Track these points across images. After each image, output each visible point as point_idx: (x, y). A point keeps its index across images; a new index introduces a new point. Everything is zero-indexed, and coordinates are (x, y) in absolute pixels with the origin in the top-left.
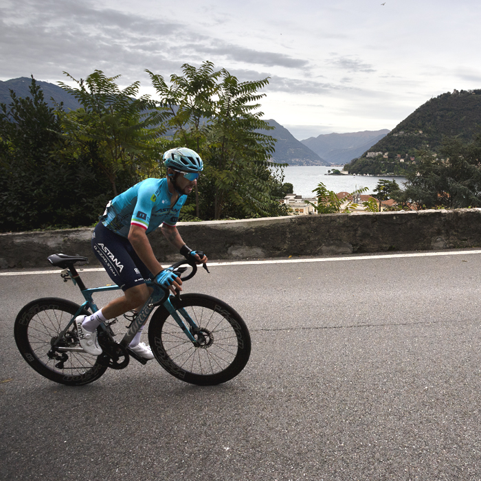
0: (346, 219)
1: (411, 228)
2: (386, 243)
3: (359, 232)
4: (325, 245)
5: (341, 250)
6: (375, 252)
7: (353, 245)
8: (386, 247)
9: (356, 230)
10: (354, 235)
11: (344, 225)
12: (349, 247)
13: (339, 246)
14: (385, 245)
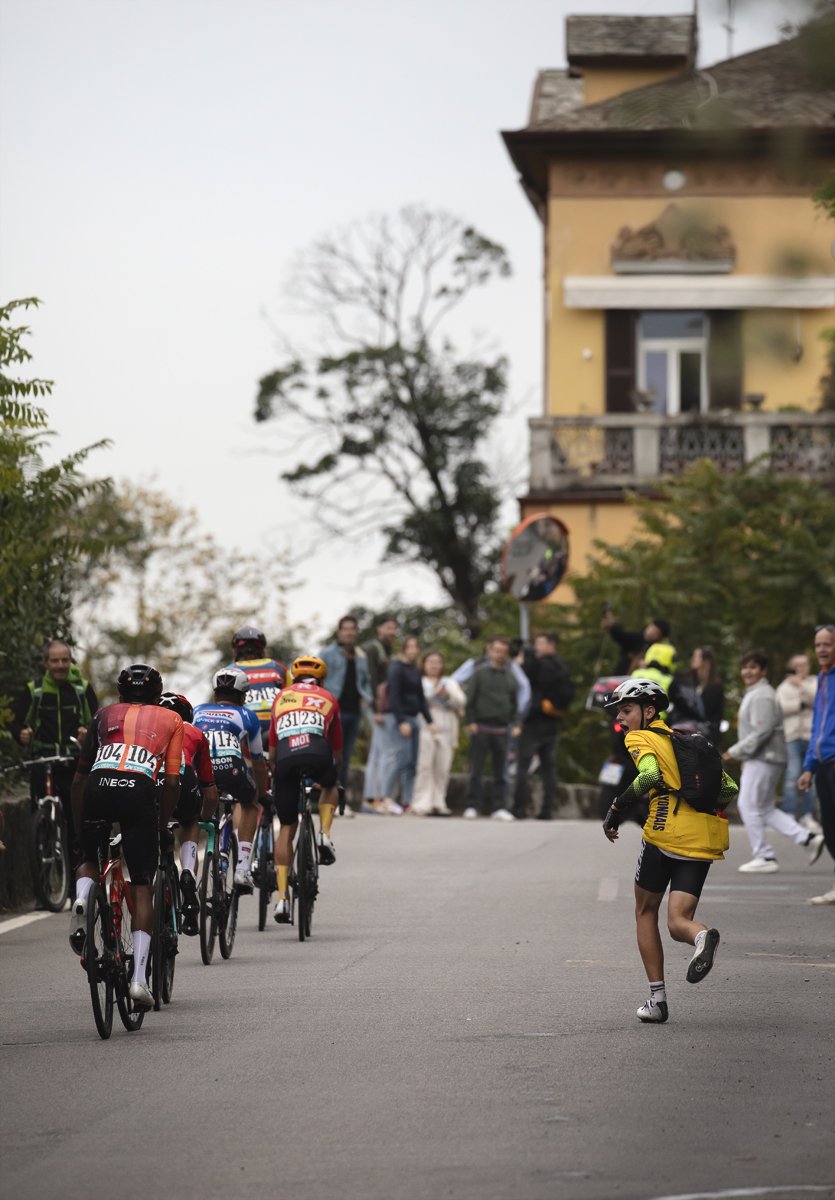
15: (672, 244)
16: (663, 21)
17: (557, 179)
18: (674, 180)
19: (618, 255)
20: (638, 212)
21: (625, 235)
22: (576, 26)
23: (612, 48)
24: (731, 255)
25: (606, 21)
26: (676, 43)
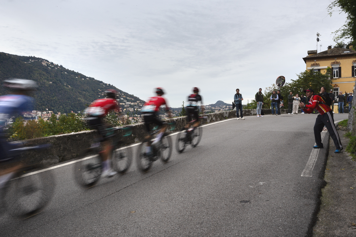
0: (55, 139)
1: (84, 142)
2: (74, 153)
3: (62, 147)
4: (45, 159)
5: (53, 161)
6: (70, 159)
7: (59, 157)
8: (75, 156)
9: (60, 146)
10: (60, 150)
11: (54, 144)
12: (57, 158)
13: (52, 159)
14: (74, 154)
15: (315, 65)
16: (315, 51)
17: (307, 61)
18: (315, 60)
19: (311, 66)
20: (313, 63)
21: (312, 64)
22: (308, 51)
23: (311, 52)
24: (320, 65)
25: (310, 51)
26: (316, 52)
